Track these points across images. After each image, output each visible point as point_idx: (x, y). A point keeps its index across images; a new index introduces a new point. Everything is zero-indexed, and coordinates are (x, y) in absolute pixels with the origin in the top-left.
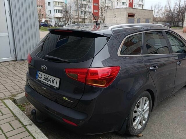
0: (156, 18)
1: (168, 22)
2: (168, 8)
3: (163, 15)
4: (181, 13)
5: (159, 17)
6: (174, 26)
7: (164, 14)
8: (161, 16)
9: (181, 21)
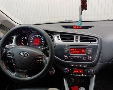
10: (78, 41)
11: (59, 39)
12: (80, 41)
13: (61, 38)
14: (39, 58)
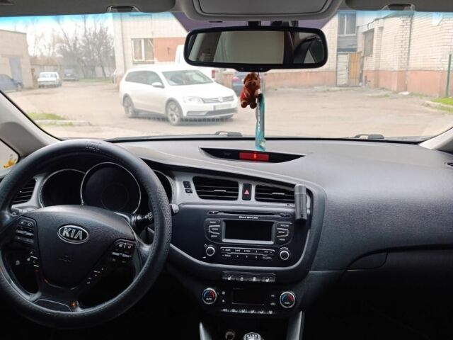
0: (35, 58)
1: (69, 67)
2: (59, 32)
3: (52, 51)
4: (94, 44)
5: (42, 55)
6: (85, 77)
7: (52, 48)
8: (46, 53)
9: (98, 66)
10: (250, 199)
11: (191, 192)
12: (257, 200)
13: (196, 188)
14: (121, 246)
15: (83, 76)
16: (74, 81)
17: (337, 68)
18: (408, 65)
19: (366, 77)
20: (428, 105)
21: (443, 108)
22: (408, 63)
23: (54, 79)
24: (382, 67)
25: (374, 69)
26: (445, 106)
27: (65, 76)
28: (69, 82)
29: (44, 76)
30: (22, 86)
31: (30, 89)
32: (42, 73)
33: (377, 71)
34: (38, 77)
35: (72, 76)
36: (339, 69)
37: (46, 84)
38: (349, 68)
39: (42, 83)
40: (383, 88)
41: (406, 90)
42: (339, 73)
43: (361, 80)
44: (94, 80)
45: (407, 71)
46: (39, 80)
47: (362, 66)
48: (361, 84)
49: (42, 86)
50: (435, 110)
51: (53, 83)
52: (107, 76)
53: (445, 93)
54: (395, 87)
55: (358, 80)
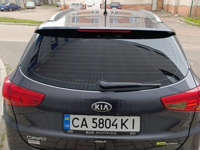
15: (43, 4)
16: (39, 5)
17: (152, 3)
18: (179, 4)
19: (164, 7)
20: (181, 20)
21: (185, 22)
22: (179, 3)
23: (33, 5)
24: (170, 4)
25: (166, 4)
26: (187, 21)
27: (36, 3)
28: (38, 6)
29: (29, 4)
30: (21, 8)
31: (23, 9)
32: (28, 3)
33: (168, 5)
34: (26, 4)
35: (39, 3)
36: (153, 4)
37: (30, 7)
38: (157, 3)
39: (28, 7)
40: (170, 13)
41: (177, 14)
42: (153, 5)
43: (162, 9)
44: (48, 5)
45: (178, 6)
46: (27, 5)
47: (163, 3)
48: (162, 10)
49: (28, 8)
50: (183, 23)
51: (32, 7)
52: (54, 3)
53: (189, 16)
54: (173, 13)
55: (161, 9)
